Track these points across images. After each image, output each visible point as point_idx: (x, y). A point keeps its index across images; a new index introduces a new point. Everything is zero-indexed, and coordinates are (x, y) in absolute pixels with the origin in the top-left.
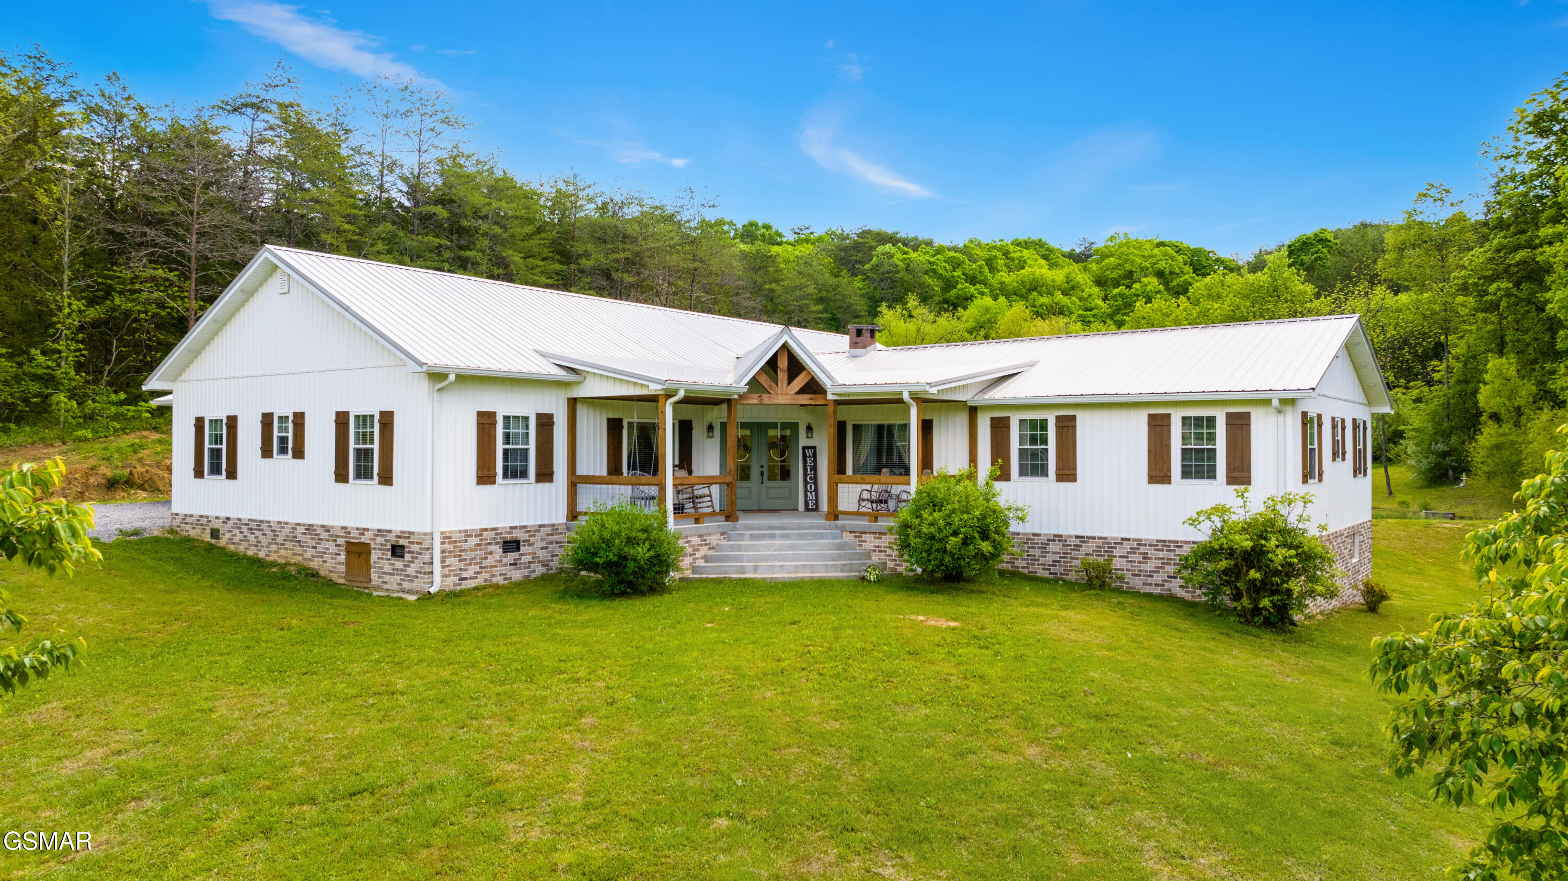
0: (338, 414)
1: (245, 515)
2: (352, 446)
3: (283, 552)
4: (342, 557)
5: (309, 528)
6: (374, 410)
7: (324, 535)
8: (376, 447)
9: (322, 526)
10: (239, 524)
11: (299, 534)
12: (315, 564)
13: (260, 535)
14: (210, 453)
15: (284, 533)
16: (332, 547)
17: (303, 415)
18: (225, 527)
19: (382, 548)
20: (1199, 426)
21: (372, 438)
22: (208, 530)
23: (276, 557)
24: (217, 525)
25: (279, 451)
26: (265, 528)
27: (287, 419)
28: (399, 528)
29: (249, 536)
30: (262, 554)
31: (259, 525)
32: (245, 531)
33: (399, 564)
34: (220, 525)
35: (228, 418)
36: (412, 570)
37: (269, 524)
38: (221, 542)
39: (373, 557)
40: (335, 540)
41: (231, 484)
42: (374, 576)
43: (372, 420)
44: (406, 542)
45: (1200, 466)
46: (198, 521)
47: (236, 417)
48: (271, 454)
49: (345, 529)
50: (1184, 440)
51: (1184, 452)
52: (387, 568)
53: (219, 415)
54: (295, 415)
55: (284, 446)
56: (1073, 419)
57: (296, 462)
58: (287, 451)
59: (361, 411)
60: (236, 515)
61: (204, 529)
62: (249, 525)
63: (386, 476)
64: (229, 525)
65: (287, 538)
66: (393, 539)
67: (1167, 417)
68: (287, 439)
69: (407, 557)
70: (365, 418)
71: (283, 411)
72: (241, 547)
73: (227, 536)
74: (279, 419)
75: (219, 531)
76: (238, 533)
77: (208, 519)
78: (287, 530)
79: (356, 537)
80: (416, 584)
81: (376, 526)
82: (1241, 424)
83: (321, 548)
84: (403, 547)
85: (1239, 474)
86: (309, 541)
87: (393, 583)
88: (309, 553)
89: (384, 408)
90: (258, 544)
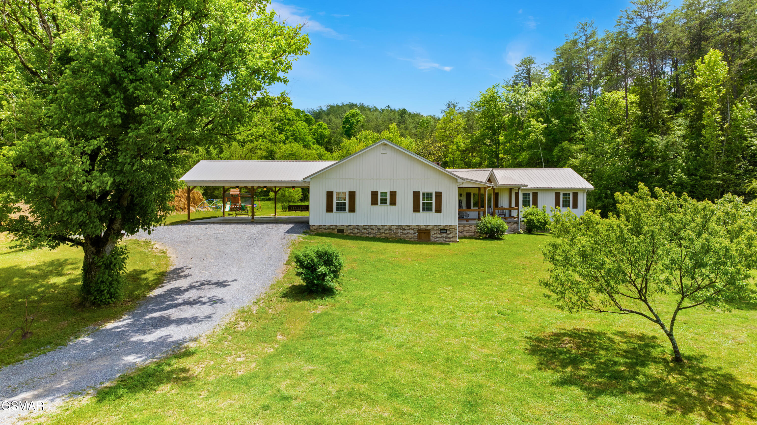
0: (415, 193)
1: (360, 224)
2: (421, 202)
3: (384, 235)
4: (417, 234)
5: (399, 227)
6: (433, 191)
7: (407, 228)
8: (434, 202)
9: (406, 226)
10: (357, 227)
11: (393, 229)
12: (402, 237)
13: (370, 230)
14: (337, 204)
15: (384, 229)
16: (411, 232)
17: (395, 192)
18: (348, 228)
19: (436, 230)
20: (566, 195)
21: (431, 199)
22: (336, 230)
23: (380, 236)
24: (342, 228)
25: (382, 203)
26: (373, 227)
27: (386, 193)
28: (445, 224)
29: (363, 231)
30: (372, 236)
31: (370, 227)
32: (361, 229)
33: (444, 235)
34: (344, 228)
35: (349, 192)
36: (451, 236)
37: (376, 226)
38: (345, 234)
39: (432, 233)
40: (413, 229)
41: (352, 214)
42: (432, 239)
43: (431, 194)
44: (448, 228)
45: (566, 204)
46: (329, 227)
47: (355, 192)
48: (377, 204)
49: (418, 226)
50: (563, 198)
51: (563, 201)
52: (439, 236)
53: (344, 191)
54: (391, 192)
55: (384, 202)
56: (537, 193)
57: (392, 207)
58: (386, 203)
59: (426, 191)
60: (355, 224)
61: (333, 230)
62: (364, 227)
63: (439, 210)
64: (350, 228)
65: (386, 230)
66: (442, 228)
67: (560, 193)
68: (386, 200)
69: (448, 232)
70: (428, 194)
71: (384, 191)
72: (358, 235)
73: (349, 231)
74: (382, 193)
75: (343, 230)
76: (356, 230)
77: (336, 226)
78: (386, 228)
79: (423, 228)
80: (452, 240)
81: (434, 224)
82: (575, 195)
83: (405, 232)
84: (446, 230)
85: (575, 206)
86: (399, 230)
87: (442, 240)
88: (399, 234)
89: (437, 191)
90: (369, 233)
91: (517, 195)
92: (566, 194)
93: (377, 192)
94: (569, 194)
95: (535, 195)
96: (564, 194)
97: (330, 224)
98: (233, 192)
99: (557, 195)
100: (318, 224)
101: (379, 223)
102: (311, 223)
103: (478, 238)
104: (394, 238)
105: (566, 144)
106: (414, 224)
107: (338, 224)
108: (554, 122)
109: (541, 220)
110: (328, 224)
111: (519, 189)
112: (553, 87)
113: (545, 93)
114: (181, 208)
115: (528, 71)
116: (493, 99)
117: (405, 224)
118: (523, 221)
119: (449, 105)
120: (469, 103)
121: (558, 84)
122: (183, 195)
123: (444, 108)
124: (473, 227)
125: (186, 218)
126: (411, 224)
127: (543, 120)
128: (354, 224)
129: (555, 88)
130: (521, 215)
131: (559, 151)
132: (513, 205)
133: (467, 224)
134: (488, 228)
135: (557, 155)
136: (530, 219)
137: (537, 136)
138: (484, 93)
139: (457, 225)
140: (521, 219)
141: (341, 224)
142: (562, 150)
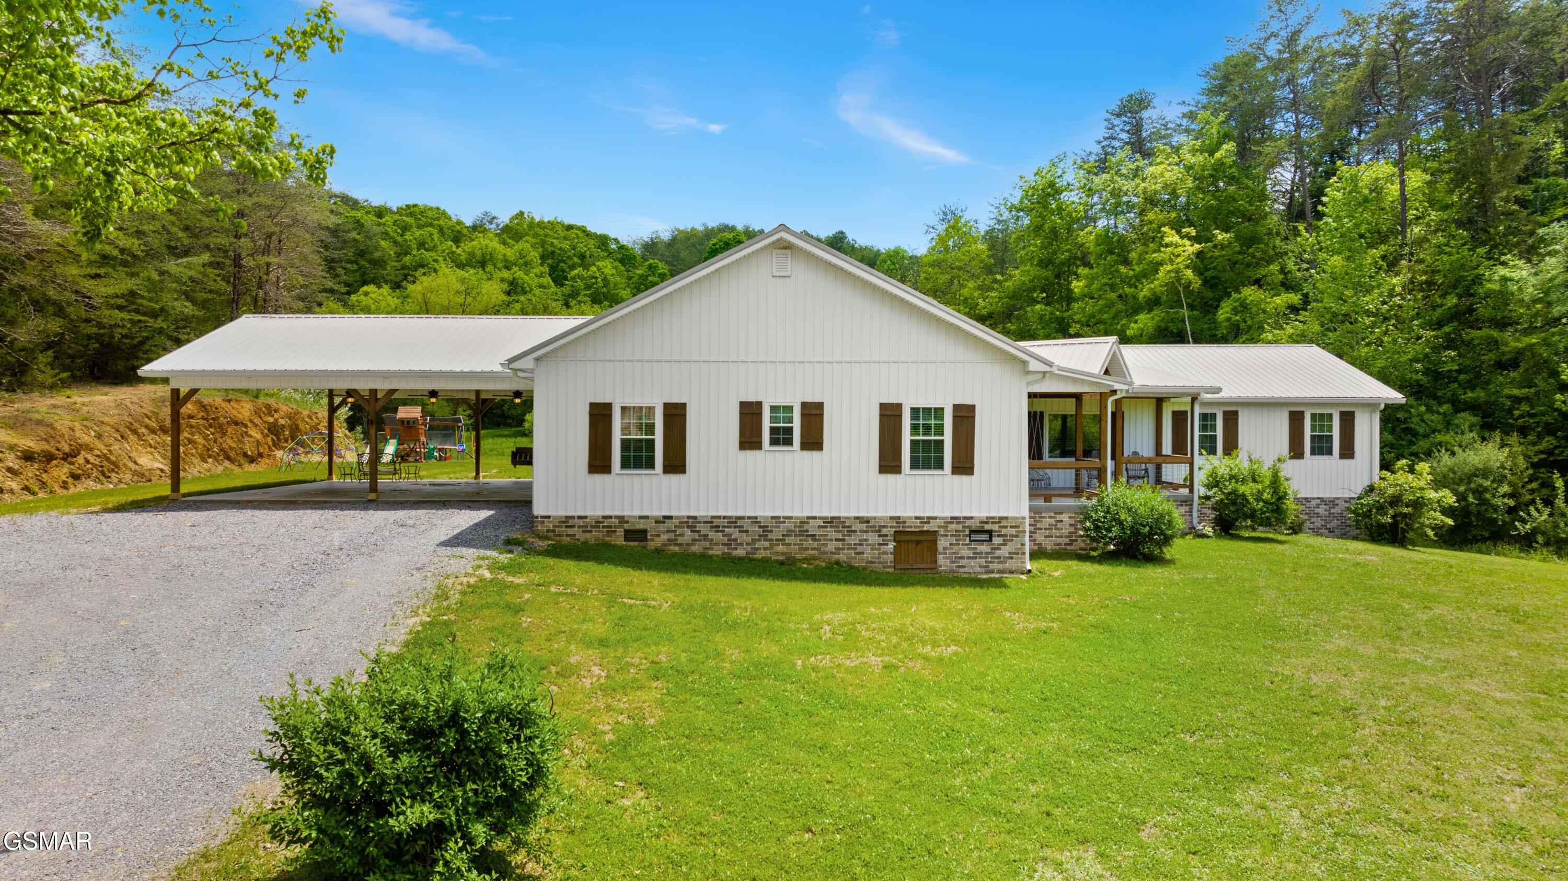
0: (884, 407)
1: (703, 511)
2: (907, 437)
3: (781, 548)
4: (891, 546)
5: (832, 522)
6: (947, 403)
7: (858, 526)
8: (948, 438)
9: (856, 518)
10: (691, 522)
11: (812, 528)
12: (842, 557)
13: (735, 533)
14: (625, 444)
15: (784, 528)
16: (873, 538)
17: (820, 405)
18: (661, 527)
19: (956, 534)
20: (1321, 419)
21: (940, 430)
22: (620, 532)
23: (767, 554)
24: (641, 526)
25: (774, 442)
26: (746, 524)
27: (789, 409)
28: (984, 514)
29: (712, 535)
30: (740, 552)
31: (734, 521)
32: (704, 529)
33: (984, 548)
34: (649, 525)
35: (666, 405)
36: (1004, 552)
37: (754, 520)
38: (652, 545)
39: (942, 543)
40: (878, 530)
41: (674, 478)
42: (943, 562)
43: (939, 412)
44: (995, 527)
45: (1322, 447)
46: (599, 523)
47: (684, 405)
48: (757, 445)
49: (896, 519)
50: (1313, 428)
51: (1313, 437)
52: (965, 552)
53: (646, 402)
54: (804, 405)
55: (781, 437)
56: (1236, 413)
57: (807, 454)
58: (789, 442)
59: (921, 404)
60: (684, 513)
61: (611, 531)
62: (713, 523)
63: (964, 466)
64: (669, 524)
65: (789, 533)
66: (975, 525)
67: (1302, 413)
68: (789, 431)
69: (997, 540)
70: (927, 410)
71: (781, 401)
72: (696, 548)
73: (664, 537)
74: (774, 409)
75: (644, 532)
76: (688, 532)
77: (622, 519)
78: (789, 525)
79: (914, 526)
80: (1009, 565)
81: (948, 514)
82: (1348, 419)
83: (853, 540)
84: (990, 532)
85: (1348, 452)
86: (833, 534)
87: (974, 567)
88: (831, 547)
89: (959, 402)
90: (731, 542)
91: (1180, 418)
92: (1322, 415)
93: (759, 404)
94: (1330, 416)
95: (1231, 418)
96: (1313, 416)
97: (599, 513)
98: (404, 412)
99: (1296, 419)
100: (562, 513)
101: (764, 511)
102: (538, 509)
103: (1083, 557)
104: (814, 558)
105: (1250, 293)
106: (881, 514)
107: (626, 513)
108: (1220, 237)
109: (1266, 496)
110: (594, 511)
111: (1194, 399)
112: (1212, 154)
113: (1189, 168)
114: (245, 455)
115: (1137, 128)
116: (1053, 190)
117: (854, 514)
118: (1207, 498)
119: (945, 214)
120: (992, 209)
121: (1225, 147)
122: (257, 421)
123: (934, 220)
124: (1065, 517)
125: (166, 491)
126: (871, 514)
127: (1193, 233)
128: (681, 511)
129: (1218, 155)
130: (1200, 478)
131: (1235, 311)
132: (1167, 449)
133: (1048, 510)
134: (1121, 523)
135: (1228, 320)
136: (1234, 492)
137: (1177, 271)
138: (1031, 178)
139: (1025, 513)
140: (1200, 490)
141: (637, 513)
142: (1244, 307)
